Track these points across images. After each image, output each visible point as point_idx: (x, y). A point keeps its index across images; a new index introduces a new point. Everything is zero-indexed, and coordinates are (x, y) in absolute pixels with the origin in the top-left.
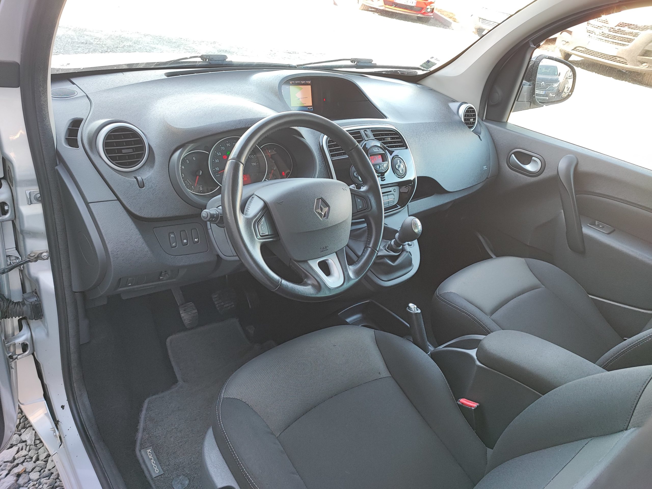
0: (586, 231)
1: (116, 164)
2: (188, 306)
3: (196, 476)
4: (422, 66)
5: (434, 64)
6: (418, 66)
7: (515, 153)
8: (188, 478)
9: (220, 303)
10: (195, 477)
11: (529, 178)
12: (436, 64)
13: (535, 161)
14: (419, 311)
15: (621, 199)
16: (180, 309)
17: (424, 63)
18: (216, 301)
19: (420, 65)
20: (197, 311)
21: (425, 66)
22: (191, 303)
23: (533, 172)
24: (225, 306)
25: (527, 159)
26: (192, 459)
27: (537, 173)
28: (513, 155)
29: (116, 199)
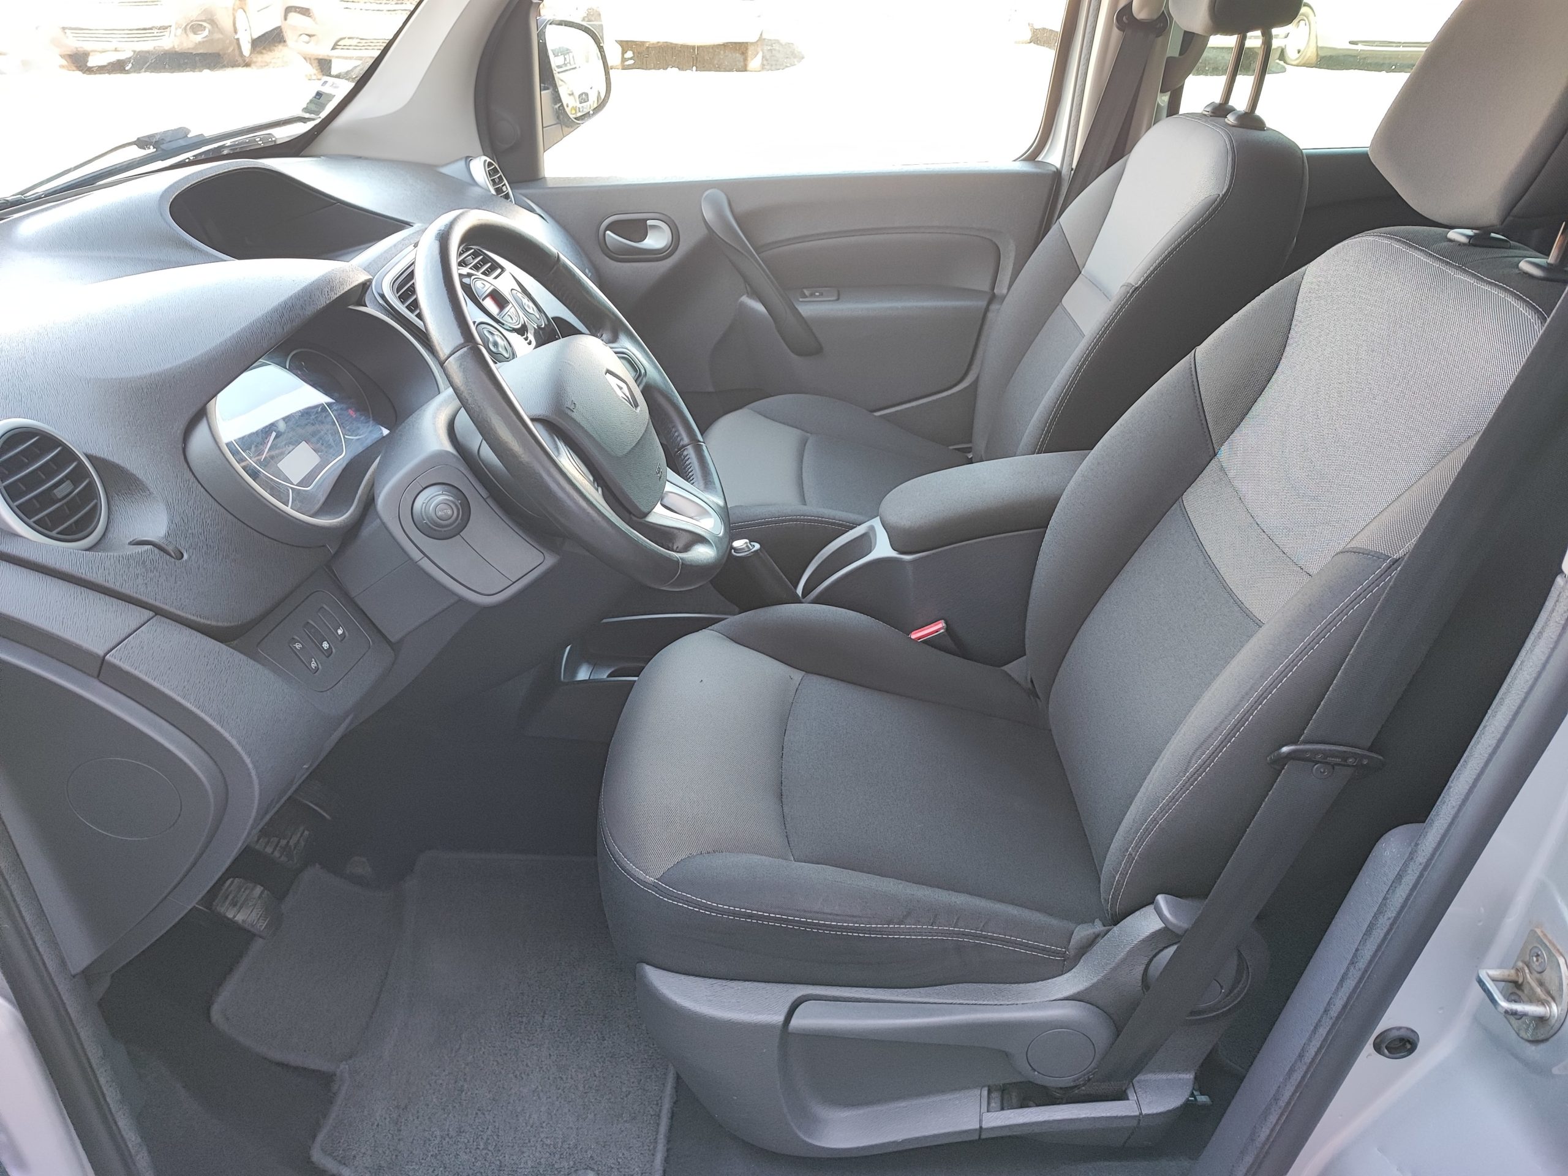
0: (807, 309)
1: (59, 536)
2: (231, 891)
3: (590, 1153)
4: (306, 110)
5: (330, 97)
6: (299, 113)
7: (611, 227)
8: (584, 1169)
9: (277, 845)
10: (591, 1157)
11: (664, 262)
12: (335, 96)
13: (654, 227)
14: (757, 546)
15: (825, 234)
16: (222, 910)
17: (311, 101)
18: (265, 847)
19: (301, 109)
20: (262, 888)
21: (313, 107)
22: (231, 880)
23: (663, 248)
24: (292, 843)
25: (637, 229)
26: (548, 1142)
27: (670, 247)
28: (608, 232)
29: (151, 614)
